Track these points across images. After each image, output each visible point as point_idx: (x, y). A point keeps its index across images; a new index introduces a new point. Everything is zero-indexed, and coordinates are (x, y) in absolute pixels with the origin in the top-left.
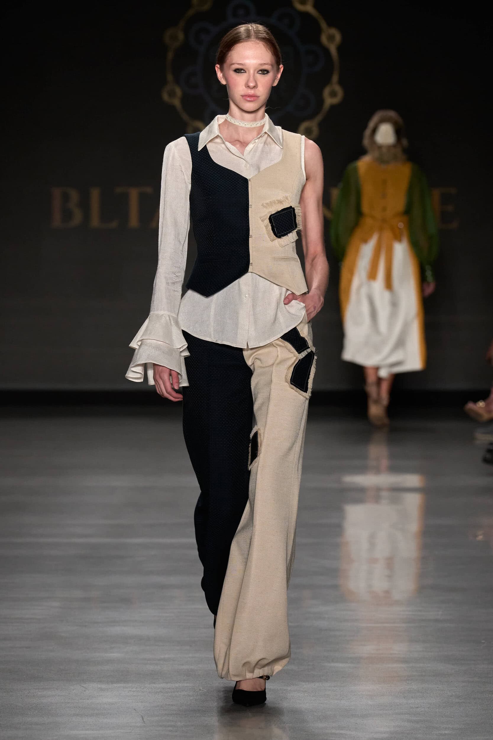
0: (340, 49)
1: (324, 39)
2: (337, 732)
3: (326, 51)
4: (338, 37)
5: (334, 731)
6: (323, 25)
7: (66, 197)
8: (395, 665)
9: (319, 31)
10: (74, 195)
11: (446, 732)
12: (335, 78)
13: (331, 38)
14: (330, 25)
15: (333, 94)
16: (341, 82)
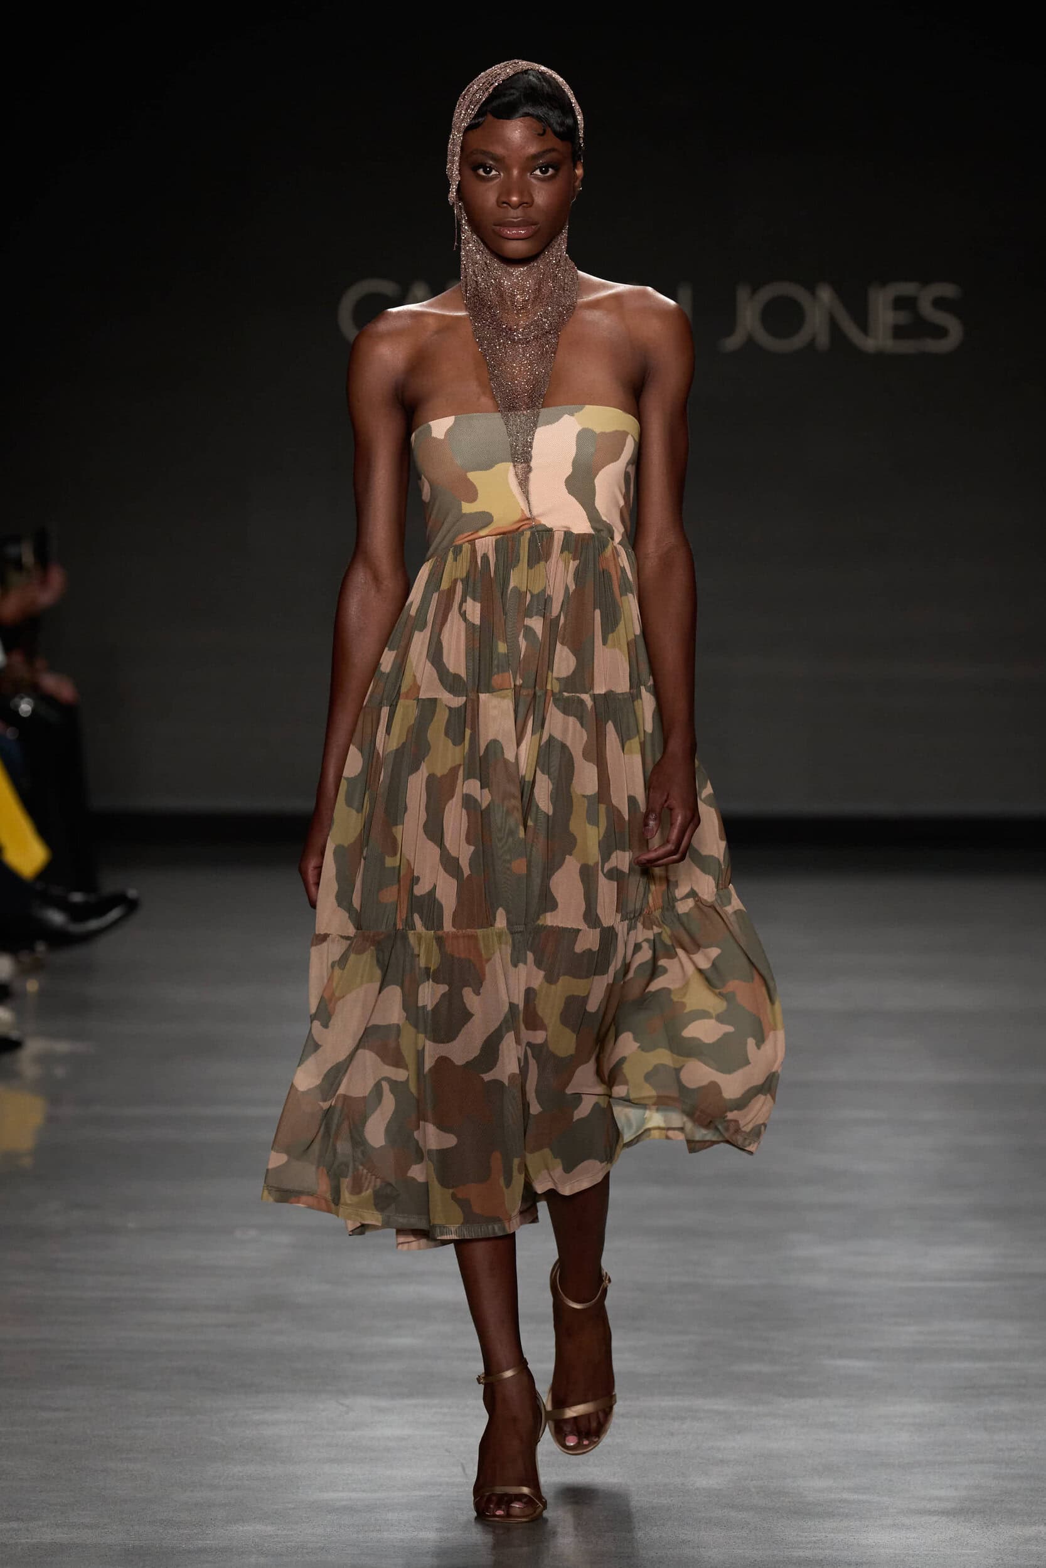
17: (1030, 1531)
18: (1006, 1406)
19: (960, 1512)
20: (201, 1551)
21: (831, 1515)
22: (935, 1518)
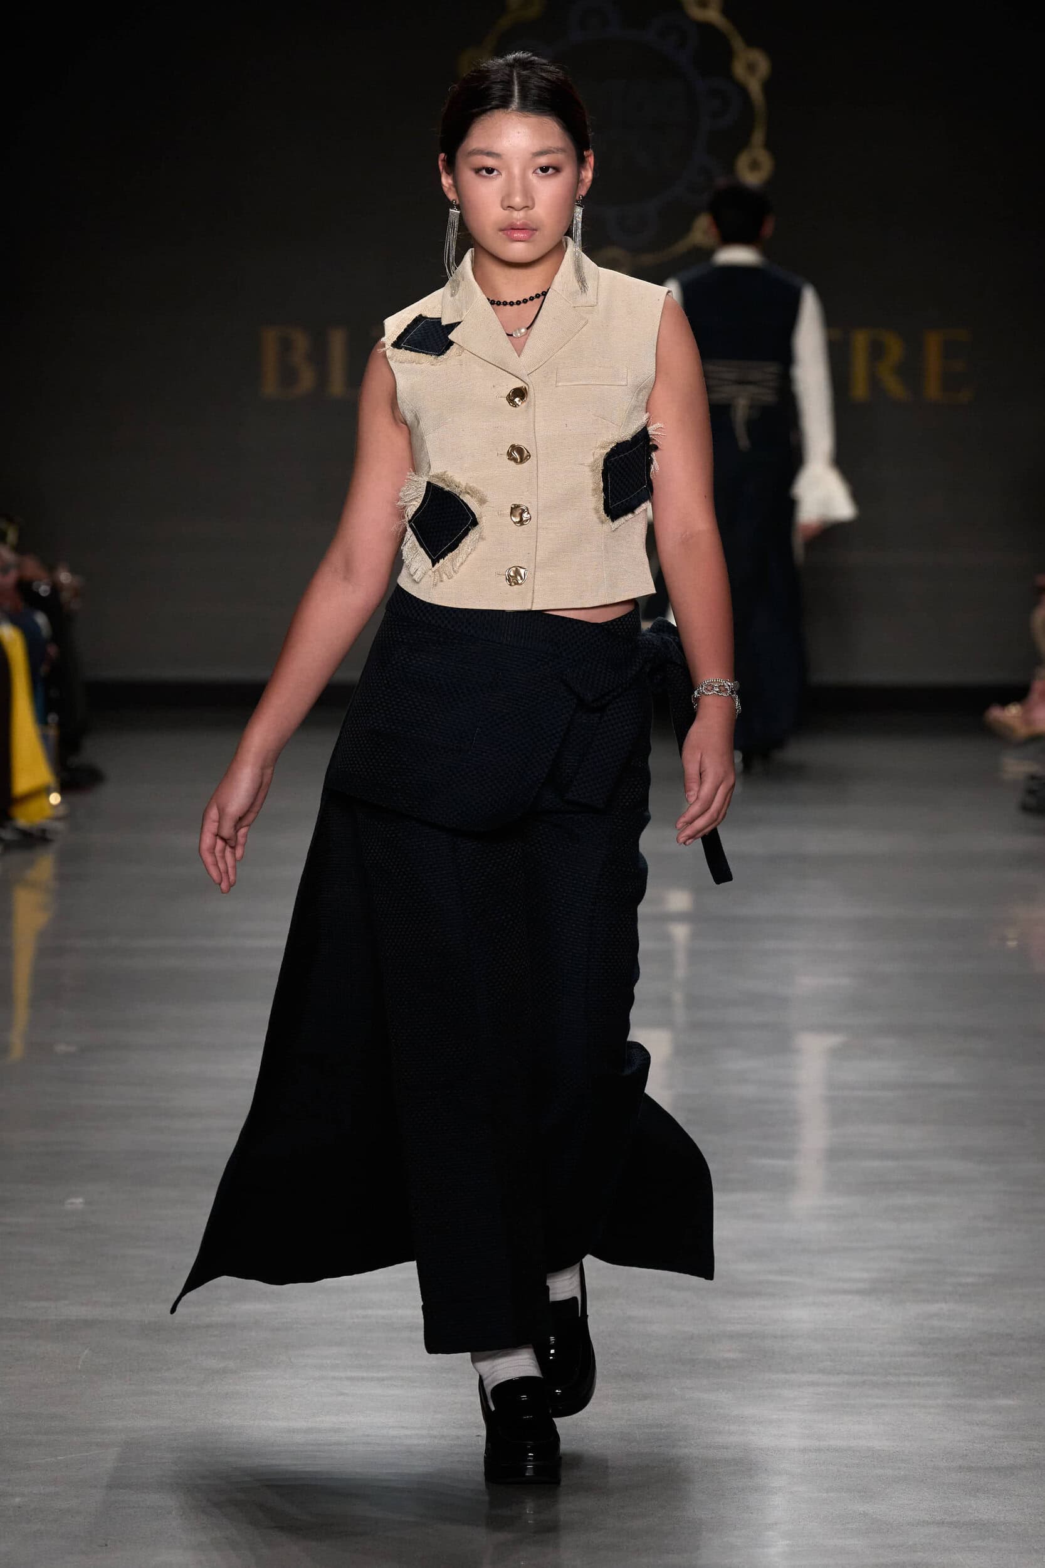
0: (768, 86)
1: (739, 69)
2: (780, 1278)
3: (743, 91)
4: (763, 65)
5: (771, 1277)
6: (738, 43)
7: (286, 346)
8: (876, 1164)
9: (728, 54)
10: (301, 342)
11: (970, 1280)
12: (758, 137)
13: (751, 68)
14: (750, 42)
15: (754, 166)
16: (769, 145)
17: (934, 1308)
18: (910, 1200)
19: (874, 1290)
20: (209, 1326)
21: (759, 1294)
22: (850, 1297)
